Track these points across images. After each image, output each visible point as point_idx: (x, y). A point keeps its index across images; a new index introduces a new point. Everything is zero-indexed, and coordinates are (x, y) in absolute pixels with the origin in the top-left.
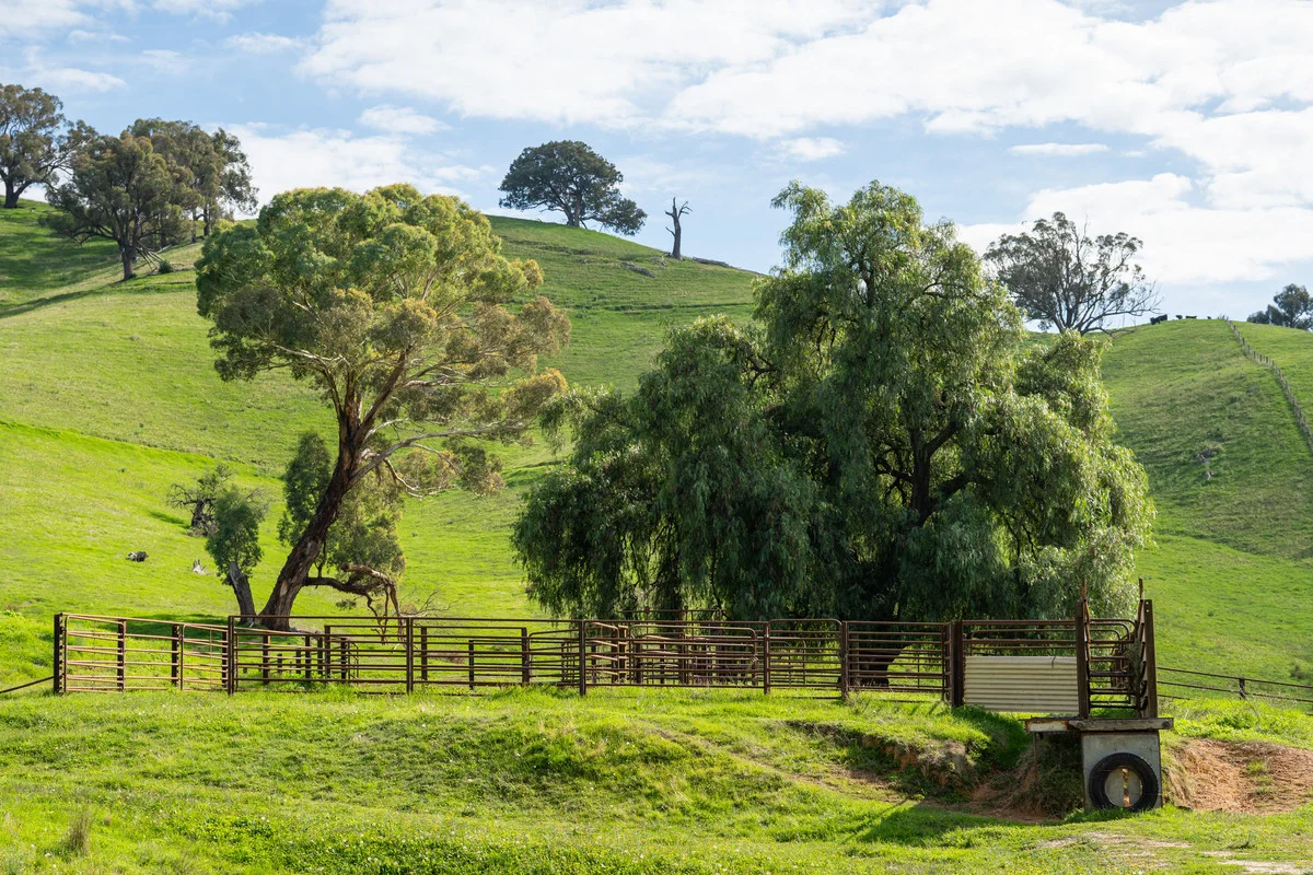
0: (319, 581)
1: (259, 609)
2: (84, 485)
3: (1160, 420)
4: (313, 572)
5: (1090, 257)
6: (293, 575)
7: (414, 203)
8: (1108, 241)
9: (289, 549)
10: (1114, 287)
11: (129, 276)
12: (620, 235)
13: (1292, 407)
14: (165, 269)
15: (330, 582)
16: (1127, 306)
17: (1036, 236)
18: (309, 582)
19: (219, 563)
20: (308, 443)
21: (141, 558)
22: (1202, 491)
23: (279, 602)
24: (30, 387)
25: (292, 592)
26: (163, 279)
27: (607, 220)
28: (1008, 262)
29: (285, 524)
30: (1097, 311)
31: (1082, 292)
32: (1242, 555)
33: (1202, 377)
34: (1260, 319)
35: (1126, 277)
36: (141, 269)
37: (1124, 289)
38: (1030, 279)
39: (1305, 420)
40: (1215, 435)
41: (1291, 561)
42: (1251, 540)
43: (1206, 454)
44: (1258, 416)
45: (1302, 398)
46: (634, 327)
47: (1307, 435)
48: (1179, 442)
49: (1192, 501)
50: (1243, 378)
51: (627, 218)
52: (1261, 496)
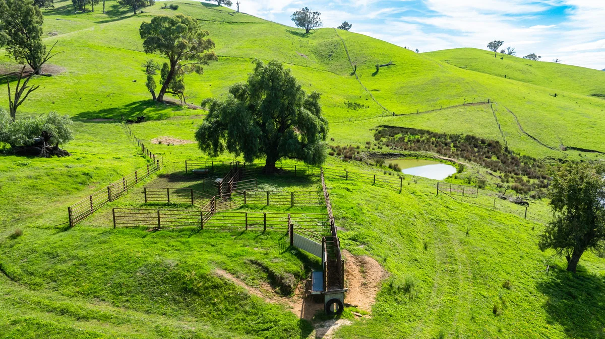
0: (168, 92)
1: (157, 97)
2: (125, 62)
3: (323, 48)
4: (167, 90)
5: (311, 16)
6: (163, 91)
7: (183, 19)
8: (315, 13)
9: (162, 86)
10: (315, 22)
11: (135, 13)
12: (228, 7)
13: (345, 47)
14: (142, 12)
15: (170, 92)
16: (317, 25)
17: (302, 11)
18: (167, 92)
19: (148, 88)
20: (165, 65)
21: (135, 81)
22: (330, 62)
23: (161, 96)
24: (115, 39)
25: (163, 94)
26: (142, 14)
27: (225, 4)
28: (297, 16)
29: (161, 81)
30: (312, 26)
31: (310, 22)
32: (336, 75)
33: (330, 40)
34: (340, 28)
35: (317, 20)
36: (137, 12)
37: (317, 22)
38: (301, 20)
39: (347, 50)
40: (332, 52)
41: (344, 77)
42: (337, 72)
43: (330, 55)
44: (339, 48)
45: (347, 45)
46: (230, 26)
47: (347, 53)
48: (326, 53)
49: (328, 64)
50: (337, 41)
51: (229, 4)
52: (339, 64)
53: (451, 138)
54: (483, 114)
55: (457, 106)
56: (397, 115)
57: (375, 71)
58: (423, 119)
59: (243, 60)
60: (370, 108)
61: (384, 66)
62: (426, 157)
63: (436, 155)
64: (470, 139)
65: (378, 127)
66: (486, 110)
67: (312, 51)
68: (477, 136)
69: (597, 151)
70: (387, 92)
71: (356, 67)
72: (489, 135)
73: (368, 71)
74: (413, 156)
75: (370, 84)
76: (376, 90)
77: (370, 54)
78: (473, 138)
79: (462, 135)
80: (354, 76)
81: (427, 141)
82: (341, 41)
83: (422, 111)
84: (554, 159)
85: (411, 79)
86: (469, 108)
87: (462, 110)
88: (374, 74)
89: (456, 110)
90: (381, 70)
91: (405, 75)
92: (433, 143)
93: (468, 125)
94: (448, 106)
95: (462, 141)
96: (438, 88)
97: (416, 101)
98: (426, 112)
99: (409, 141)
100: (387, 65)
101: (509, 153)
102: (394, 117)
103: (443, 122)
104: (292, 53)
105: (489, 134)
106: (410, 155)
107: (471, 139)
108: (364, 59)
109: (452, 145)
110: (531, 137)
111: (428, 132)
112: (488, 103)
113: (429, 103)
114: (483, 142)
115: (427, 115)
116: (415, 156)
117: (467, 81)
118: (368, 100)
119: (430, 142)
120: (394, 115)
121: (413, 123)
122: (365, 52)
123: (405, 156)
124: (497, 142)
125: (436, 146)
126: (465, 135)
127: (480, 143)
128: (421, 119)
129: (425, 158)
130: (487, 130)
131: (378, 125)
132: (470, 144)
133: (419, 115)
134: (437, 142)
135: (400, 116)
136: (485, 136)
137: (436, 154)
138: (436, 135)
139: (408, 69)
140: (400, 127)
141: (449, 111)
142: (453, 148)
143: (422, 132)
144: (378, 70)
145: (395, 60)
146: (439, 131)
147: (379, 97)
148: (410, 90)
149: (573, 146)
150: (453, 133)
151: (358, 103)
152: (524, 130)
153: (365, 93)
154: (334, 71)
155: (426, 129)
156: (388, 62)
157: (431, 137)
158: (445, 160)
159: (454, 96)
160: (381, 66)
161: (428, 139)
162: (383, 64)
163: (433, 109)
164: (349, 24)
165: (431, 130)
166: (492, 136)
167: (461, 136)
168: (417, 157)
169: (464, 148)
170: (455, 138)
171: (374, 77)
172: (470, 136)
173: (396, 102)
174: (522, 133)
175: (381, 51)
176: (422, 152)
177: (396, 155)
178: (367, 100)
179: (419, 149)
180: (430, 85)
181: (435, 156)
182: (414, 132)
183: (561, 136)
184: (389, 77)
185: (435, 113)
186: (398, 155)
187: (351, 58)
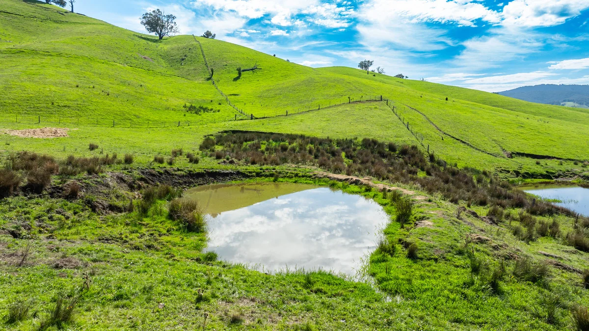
3: (175, 52)
5: (165, 19)
8: (169, 16)
10: (170, 26)
12: (61, 7)
13: (202, 51)
16: (173, 31)
17: (153, 14)
22: (181, 67)
27: (56, 3)
28: (147, 19)
30: (167, 32)
31: (163, 27)
32: (186, 80)
33: (185, 44)
34: (201, 36)
35: (173, 25)
37: (172, 27)
38: (152, 24)
39: (204, 54)
40: (185, 56)
41: (196, 82)
42: (189, 77)
43: (183, 59)
44: (195, 52)
45: (204, 49)
46: (56, 25)
47: (204, 56)
48: (178, 57)
49: (179, 69)
50: (193, 45)
51: (63, 4)
52: (192, 68)
53: (339, 143)
54: (378, 112)
55: (340, 105)
56: (257, 118)
57: (237, 75)
58: (295, 121)
59: (48, 54)
60: (220, 113)
61: (248, 70)
62: (297, 175)
63: (320, 172)
64: (370, 145)
65: (222, 132)
66: (381, 108)
67: (160, 55)
68: (380, 140)
69: (555, 158)
70: (249, 96)
71: (212, 71)
72: (396, 139)
73: (228, 76)
74: (266, 176)
75: (228, 88)
76: (235, 95)
77: (232, 59)
78: (375, 142)
79: (356, 139)
80: (210, 81)
81: (301, 149)
82: (198, 45)
83: (293, 112)
84: (509, 172)
85: (280, 82)
86: (357, 106)
87: (348, 109)
88: (236, 79)
89: (340, 109)
90: (244, 74)
91: (273, 79)
92: (310, 152)
93: (361, 127)
94: (328, 106)
95: (359, 148)
96: (313, 88)
97: (286, 103)
98: (298, 113)
99: (267, 149)
100: (252, 70)
101: (439, 163)
102: (253, 121)
103: (323, 124)
104: (130, 54)
105: (395, 137)
106: (258, 175)
107: (373, 144)
108: (225, 63)
109: (343, 154)
110: (458, 140)
111: (302, 137)
112: (381, 100)
113: (303, 104)
114: (392, 148)
115: (299, 117)
116: (272, 175)
117: (348, 81)
118: (222, 105)
119: (305, 150)
120: (252, 119)
121: (279, 126)
122: (226, 56)
123: (247, 176)
124: (414, 148)
125: (316, 157)
126: (360, 139)
127: (388, 150)
128: (291, 121)
129: (294, 179)
130: (390, 132)
131: (222, 130)
132: (372, 153)
133: (288, 118)
134: (318, 150)
135: (261, 120)
136: (391, 139)
137: (319, 169)
138: (313, 140)
139: (277, 73)
140: (257, 132)
141: (330, 111)
142: (346, 160)
143: (292, 138)
144: (240, 74)
145: (262, 65)
146: (320, 135)
147: (237, 102)
148: (278, 92)
149: (519, 151)
150: (341, 137)
151: (204, 107)
152: (443, 130)
153: (220, 97)
154: (187, 76)
155: (299, 133)
156: (252, 66)
157: (307, 143)
158: (341, 180)
159: (334, 96)
160: (243, 71)
161: (301, 145)
162: (246, 68)
163: (308, 110)
164: (213, 33)
165: (307, 134)
166: (401, 139)
167: (355, 141)
168: (275, 177)
169: (365, 159)
170: (346, 145)
171: (235, 82)
172: (369, 140)
173: (259, 106)
174: (444, 136)
175: (245, 56)
176: (289, 167)
177: (226, 175)
178: (220, 104)
179: (284, 160)
180: (303, 86)
181: (316, 172)
182: (278, 137)
183: (495, 138)
184: (254, 81)
185: (311, 114)
186: (231, 174)
187: (208, 62)
